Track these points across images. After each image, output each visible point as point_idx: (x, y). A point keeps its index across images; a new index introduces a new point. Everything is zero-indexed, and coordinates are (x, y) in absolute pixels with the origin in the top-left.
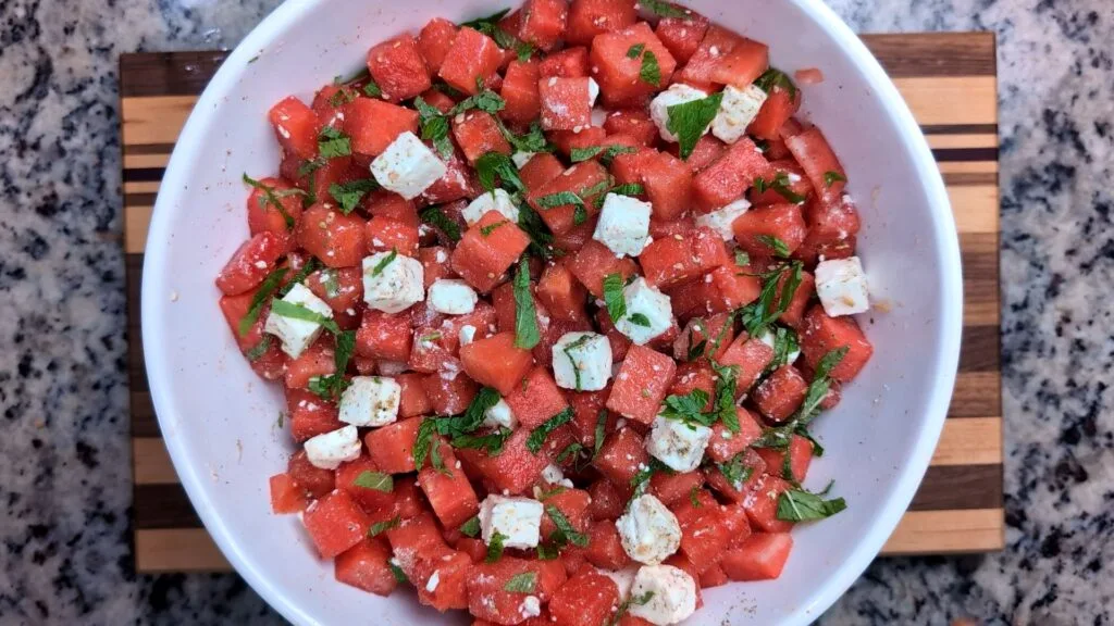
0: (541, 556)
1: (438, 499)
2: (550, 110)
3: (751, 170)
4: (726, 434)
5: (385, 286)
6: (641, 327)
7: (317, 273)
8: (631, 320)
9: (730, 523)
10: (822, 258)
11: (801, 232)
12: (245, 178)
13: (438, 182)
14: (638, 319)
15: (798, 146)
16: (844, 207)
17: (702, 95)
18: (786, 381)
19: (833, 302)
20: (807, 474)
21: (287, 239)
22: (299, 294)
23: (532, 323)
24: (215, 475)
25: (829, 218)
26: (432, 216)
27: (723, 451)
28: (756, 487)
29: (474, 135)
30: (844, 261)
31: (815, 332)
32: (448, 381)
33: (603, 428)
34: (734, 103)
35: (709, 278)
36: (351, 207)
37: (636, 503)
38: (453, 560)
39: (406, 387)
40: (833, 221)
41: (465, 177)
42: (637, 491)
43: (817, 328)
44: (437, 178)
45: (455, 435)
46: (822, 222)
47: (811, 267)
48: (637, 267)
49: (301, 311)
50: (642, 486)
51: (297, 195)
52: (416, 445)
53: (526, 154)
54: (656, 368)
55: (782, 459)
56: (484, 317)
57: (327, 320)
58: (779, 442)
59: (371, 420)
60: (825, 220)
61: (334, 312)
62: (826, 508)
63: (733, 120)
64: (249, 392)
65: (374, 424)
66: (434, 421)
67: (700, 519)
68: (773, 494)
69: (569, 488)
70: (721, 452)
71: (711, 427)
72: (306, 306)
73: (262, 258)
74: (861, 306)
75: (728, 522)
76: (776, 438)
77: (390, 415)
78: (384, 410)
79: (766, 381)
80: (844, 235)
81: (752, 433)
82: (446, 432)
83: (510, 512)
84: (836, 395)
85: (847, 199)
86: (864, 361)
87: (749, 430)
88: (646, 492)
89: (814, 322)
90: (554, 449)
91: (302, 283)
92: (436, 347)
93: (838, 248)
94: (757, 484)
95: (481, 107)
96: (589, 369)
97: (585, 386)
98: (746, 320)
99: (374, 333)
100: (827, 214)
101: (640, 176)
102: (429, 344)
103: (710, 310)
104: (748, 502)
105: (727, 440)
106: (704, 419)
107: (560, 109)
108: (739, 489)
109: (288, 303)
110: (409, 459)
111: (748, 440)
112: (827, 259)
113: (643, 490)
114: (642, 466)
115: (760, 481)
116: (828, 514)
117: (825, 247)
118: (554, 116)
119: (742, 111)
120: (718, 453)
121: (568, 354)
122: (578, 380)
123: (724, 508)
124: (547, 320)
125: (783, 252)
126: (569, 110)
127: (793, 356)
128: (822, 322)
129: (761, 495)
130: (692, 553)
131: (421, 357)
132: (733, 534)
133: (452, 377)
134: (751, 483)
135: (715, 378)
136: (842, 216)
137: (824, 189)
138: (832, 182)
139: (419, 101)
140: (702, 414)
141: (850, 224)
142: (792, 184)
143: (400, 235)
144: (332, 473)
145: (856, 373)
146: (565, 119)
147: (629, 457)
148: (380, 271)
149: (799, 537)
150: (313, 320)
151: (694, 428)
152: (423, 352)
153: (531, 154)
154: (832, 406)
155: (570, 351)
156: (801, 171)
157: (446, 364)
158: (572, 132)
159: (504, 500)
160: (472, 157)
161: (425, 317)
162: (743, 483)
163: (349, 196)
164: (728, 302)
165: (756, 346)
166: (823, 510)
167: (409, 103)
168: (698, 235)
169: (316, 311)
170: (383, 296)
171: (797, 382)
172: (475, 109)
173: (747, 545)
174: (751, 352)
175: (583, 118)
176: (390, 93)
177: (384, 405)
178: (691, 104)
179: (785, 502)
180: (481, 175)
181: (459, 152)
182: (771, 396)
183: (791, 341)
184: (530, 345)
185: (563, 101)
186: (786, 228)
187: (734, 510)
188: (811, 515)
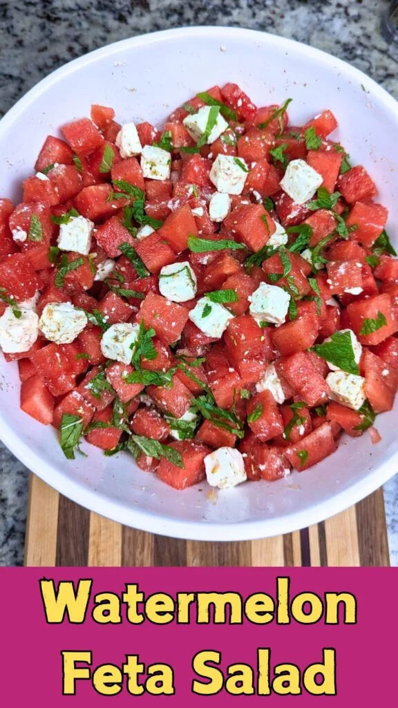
0: (52, 248)
1: (94, 190)
2: (340, 264)
3: (310, 390)
4: (125, 373)
5: (228, 165)
6: (202, 312)
7: (235, 135)
8: (207, 306)
9: (62, 378)
10: (245, 455)
11: (265, 435)
12: (290, 100)
13: (292, 200)
14: (207, 310)
15: (325, 431)
16: (281, 469)
17: (357, 360)
18: (159, 426)
19: (215, 459)
20: (92, 446)
21: (253, 124)
22: (222, 125)
23: (204, 250)
24: (118, 65)
25: (274, 456)
26: (268, 205)
27: (114, 372)
28: (86, 402)
29: (322, 220)
30: (243, 470)
31: (193, 448)
32: (167, 204)
33: (134, 296)
34: (353, 382)
35: (231, 370)
36: (274, 154)
37: (82, 313)
38: (55, 192)
39: (164, 183)
40: (272, 459)
41: (294, 218)
42: (90, 315)
43: (196, 449)
44: (294, 199)
45: (133, 209)
46: (272, 451)
47: (239, 445)
48: (242, 312)
49: (212, 123)
50: (92, 318)
51: (280, 129)
52: (128, 184)
53: (310, 258)
54: (174, 324)
55: (105, 421)
56: (207, 226)
57: (207, 139)
58: (116, 421)
59: (145, 159)
60: (273, 453)
61: (210, 145)
62: (69, 447)
63: (341, 384)
64: (163, 105)
65: (142, 162)
66: (142, 199)
67: (67, 360)
68: (81, 411)
69: (94, 277)
70: (113, 371)
71: (131, 363)
72: (215, 126)
73: (244, 104)
74: (212, 479)
75: (64, 376)
76: (120, 419)
77: (147, 173)
78: (151, 168)
79: (159, 415)
80: (262, 467)
81: (125, 395)
82: (134, 205)
83: (83, 231)
84: (147, 467)
85: (287, 471)
86: (172, 484)
87: (127, 392)
88: (89, 322)
89: (200, 448)
90: (120, 270)
91: (228, 127)
92: (189, 195)
93: (252, 466)
94: (88, 403)
95: (340, 225)
96: (174, 281)
97: (162, 281)
98: (202, 398)
99: (198, 163)
100: (277, 455)
101: (302, 315)
102: (191, 191)
103: (209, 373)
104: (76, 395)
105: (121, 374)
106: (137, 358)
107: (342, 270)
108: (86, 387)
109: (217, 116)
110: (120, 177)
111: (120, 391)
112: (244, 459)
113: (91, 319)
114: (107, 317)
115: (90, 405)
116: (64, 448)
117: (253, 457)
118: (337, 267)
119: (347, 388)
120: (113, 368)
121: (184, 269)
122: (166, 276)
123: (73, 376)
124: (205, 262)
125: (252, 418)
126: (341, 276)
127: (176, 434)
128: (200, 452)
129: (81, 403)
130: (45, 349)
131: (183, 186)
132: (55, 382)
133: (170, 206)
134: (90, 397)
135: (164, 370)
136: (275, 466)
137: (295, 449)
138: (299, 456)
139: (338, 194)
140: (140, 356)
141: (270, 472)
142: (298, 428)
143: (259, 175)
144: (114, 142)
145: (163, 480)
146: (336, 273)
147: (113, 309)
148: (237, 163)
149: (48, 431)
150: (207, 128)
151: (131, 347)
152: (187, 187)
153: (310, 261)
154: (139, 466)
155: (186, 270)
156: (307, 434)
157: (178, 202)
158: (328, 278)
159: (90, 229)
160: (307, 222)
161: (207, 194)
162: (90, 390)
163: (281, 154)
164: (215, 382)
165: (185, 405)
166: (67, 445)
167: (337, 189)
168: (262, 361)
169: (213, 131)
170: (221, 163)
171: (159, 433)
172: (337, 222)
173: (47, 392)
174: (180, 400)
175: (337, 284)
176: (342, 179)
177: (154, 168)
178: (352, 350)
179: (75, 419)
180: (296, 228)
181: (311, 213)
182: (148, 416)
183: (186, 432)
184: (191, 246)
185: (347, 272)
186: (267, 421)
187: (72, 382)
188: (64, 436)
